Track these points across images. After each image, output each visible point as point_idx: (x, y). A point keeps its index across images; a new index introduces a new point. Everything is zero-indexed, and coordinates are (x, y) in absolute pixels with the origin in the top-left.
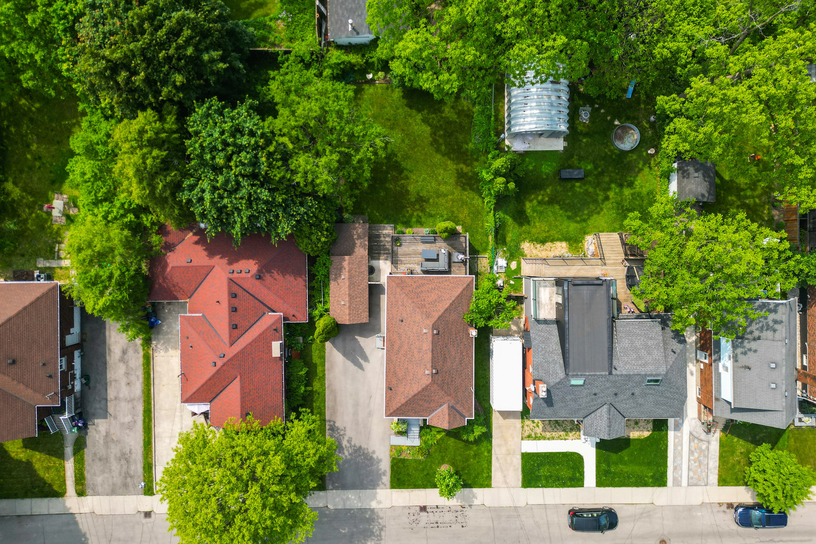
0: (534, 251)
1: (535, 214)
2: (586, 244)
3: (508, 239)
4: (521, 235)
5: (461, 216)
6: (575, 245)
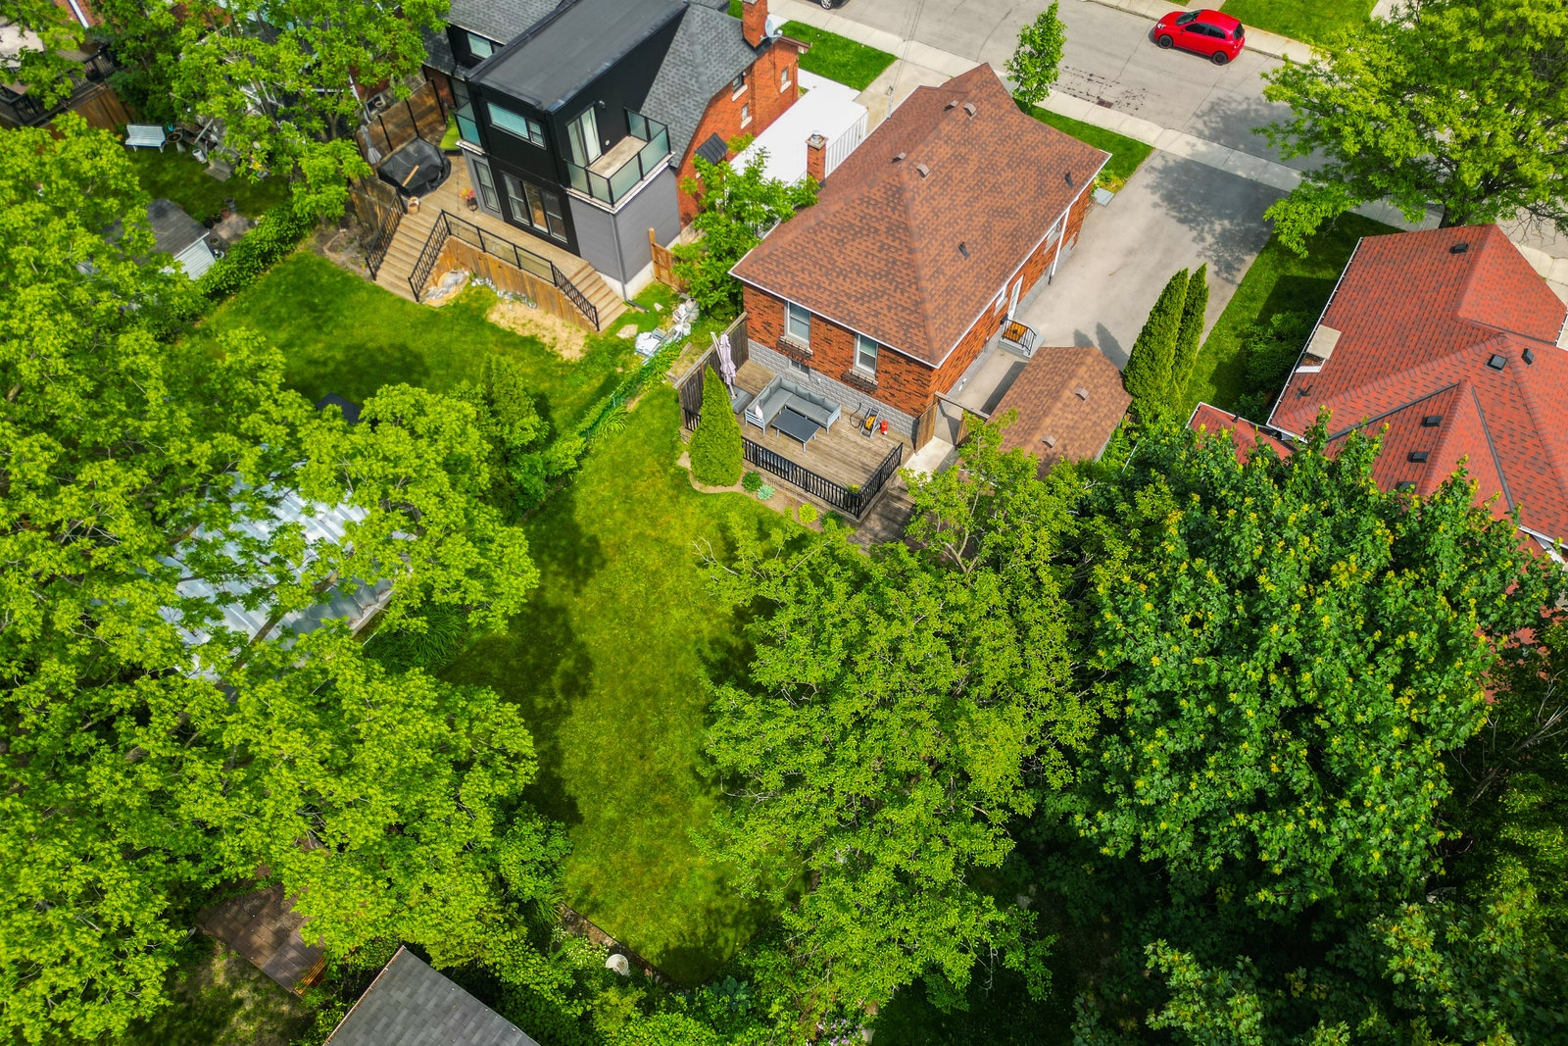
2: (452, 296)
3: (597, 382)
5: (662, 483)
6: (474, 306)
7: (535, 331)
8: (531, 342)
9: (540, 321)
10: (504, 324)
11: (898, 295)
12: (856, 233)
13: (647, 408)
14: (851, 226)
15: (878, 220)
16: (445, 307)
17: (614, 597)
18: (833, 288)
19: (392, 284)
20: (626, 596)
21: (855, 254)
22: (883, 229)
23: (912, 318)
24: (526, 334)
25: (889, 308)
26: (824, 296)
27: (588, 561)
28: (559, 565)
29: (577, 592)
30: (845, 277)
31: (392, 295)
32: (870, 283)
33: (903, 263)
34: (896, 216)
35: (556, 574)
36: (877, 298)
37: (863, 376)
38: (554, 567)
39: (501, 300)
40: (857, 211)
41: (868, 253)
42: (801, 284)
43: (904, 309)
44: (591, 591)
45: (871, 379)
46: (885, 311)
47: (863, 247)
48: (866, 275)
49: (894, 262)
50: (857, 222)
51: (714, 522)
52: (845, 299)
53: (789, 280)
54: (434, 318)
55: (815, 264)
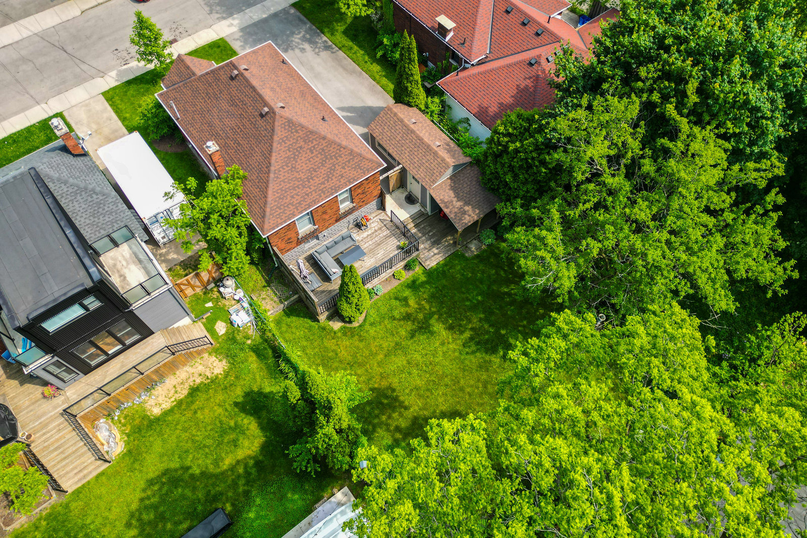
0: (201, 368)
1: (232, 424)
2: (118, 436)
3: (253, 358)
4: (237, 377)
5: (346, 342)
6: (137, 422)
7: (187, 386)
8: (194, 391)
9: (179, 380)
10: (167, 405)
11: (340, 159)
12: (294, 158)
13: (286, 335)
14: (288, 158)
15: (296, 143)
16: (127, 443)
17: (417, 388)
18: (313, 188)
19: (80, 480)
20: (419, 382)
21: (305, 166)
22: (302, 143)
23: (356, 161)
24: (186, 392)
25: (343, 168)
26: (314, 195)
27: (387, 397)
28: (383, 414)
29: (406, 408)
30: (312, 178)
31: (89, 482)
32: (325, 168)
33: (327, 146)
34: (301, 133)
35: (389, 417)
36: (334, 170)
37: (347, 209)
38: (384, 418)
39: (145, 402)
40: (283, 149)
41: (309, 160)
42: (299, 203)
43: (349, 161)
44: (407, 399)
45: (351, 206)
46: (343, 171)
47: (304, 160)
48: (319, 168)
49: (323, 150)
50: (289, 154)
51: (386, 322)
52: (323, 186)
53: (292, 208)
54: (133, 455)
55: (294, 189)
